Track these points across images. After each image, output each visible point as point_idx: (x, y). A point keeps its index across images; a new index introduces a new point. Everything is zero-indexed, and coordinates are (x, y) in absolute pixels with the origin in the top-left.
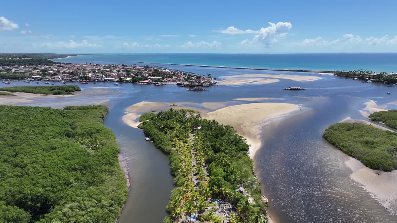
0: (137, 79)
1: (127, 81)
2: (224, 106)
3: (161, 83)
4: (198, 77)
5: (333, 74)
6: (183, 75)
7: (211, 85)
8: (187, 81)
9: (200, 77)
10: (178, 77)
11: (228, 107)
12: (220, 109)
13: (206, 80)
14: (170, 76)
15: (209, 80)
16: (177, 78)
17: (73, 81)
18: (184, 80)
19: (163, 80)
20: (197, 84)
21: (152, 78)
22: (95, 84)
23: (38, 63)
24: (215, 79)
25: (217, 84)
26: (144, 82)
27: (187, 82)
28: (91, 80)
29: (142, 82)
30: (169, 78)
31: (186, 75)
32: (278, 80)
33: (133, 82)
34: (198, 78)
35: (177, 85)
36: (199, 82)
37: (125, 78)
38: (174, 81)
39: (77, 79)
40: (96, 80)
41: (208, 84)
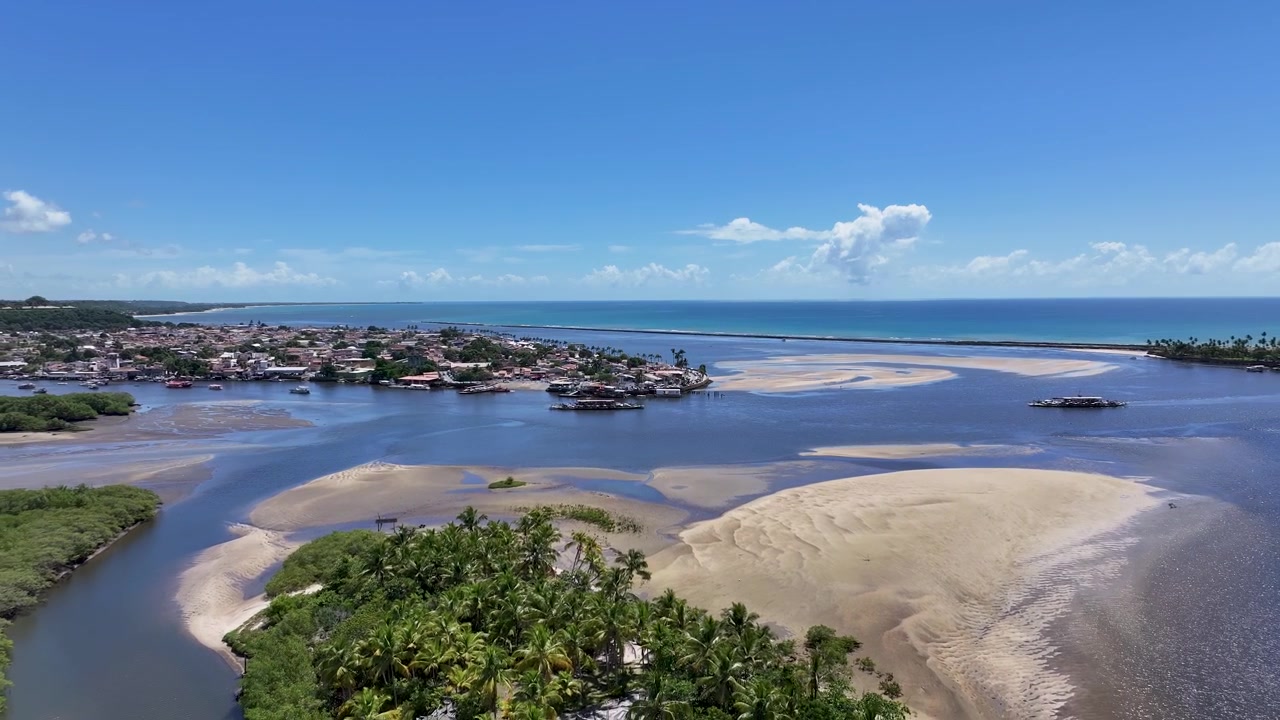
0: (389, 371)
1: (351, 380)
2: (763, 485)
3: (487, 385)
4: (633, 363)
5: (1145, 353)
6: (577, 356)
7: (688, 390)
8: (589, 377)
9: (643, 363)
10: (557, 364)
11: (784, 493)
12: (745, 506)
13: (667, 373)
14: (527, 360)
15: (681, 373)
16: (552, 367)
17: (139, 377)
18: (581, 373)
19: (496, 374)
20: (631, 386)
21: (453, 365)
22: (218, 389)
23: (78, 323)
24: (703, 370)
25: (712, 388)
26: (416, 382)
27: (592, 379)
28: (212, 375)
29: (409, 383)
30: (523, 364)
31: (590, 355)
32: (948, 372)
33: (374, 381)
34: (634, 366)
35: (549, 390)
36: (639, 379)
37: (349, 368)
38: (538, 377)
39: (158, 372)
40: (232, 374)
41: (676, 389)
